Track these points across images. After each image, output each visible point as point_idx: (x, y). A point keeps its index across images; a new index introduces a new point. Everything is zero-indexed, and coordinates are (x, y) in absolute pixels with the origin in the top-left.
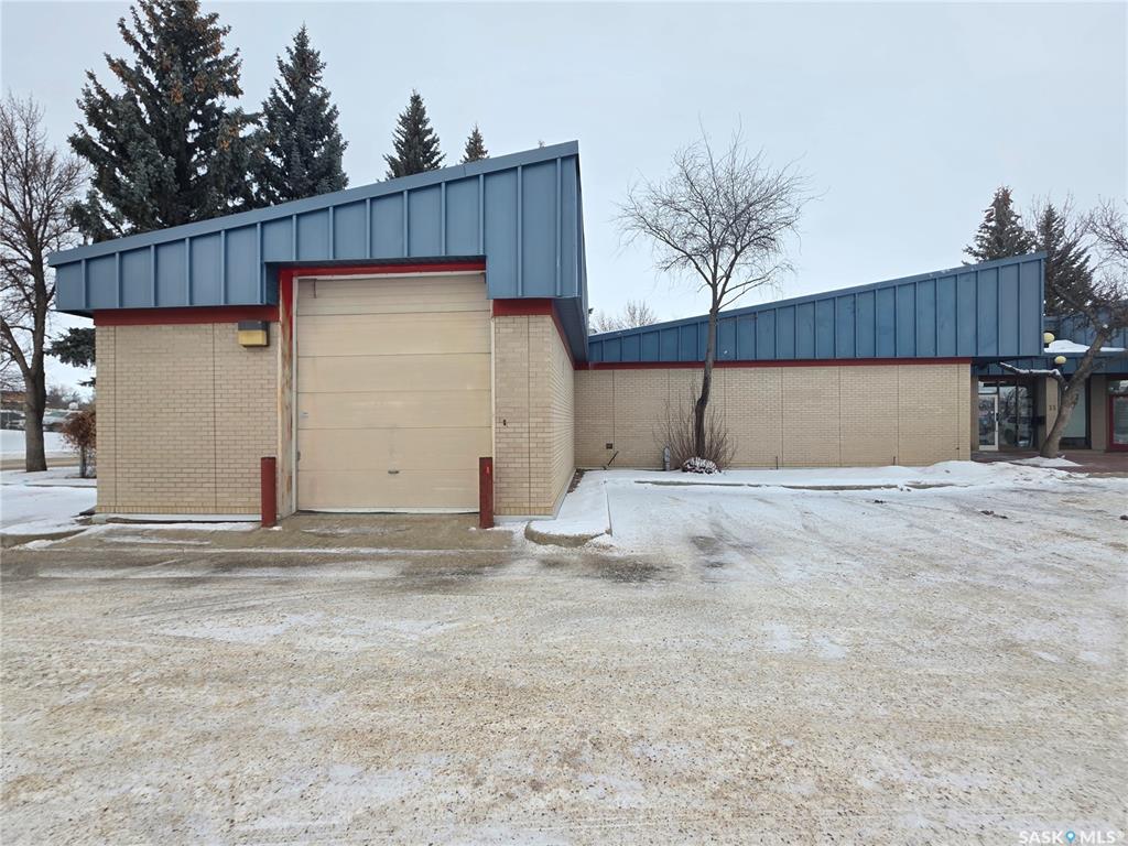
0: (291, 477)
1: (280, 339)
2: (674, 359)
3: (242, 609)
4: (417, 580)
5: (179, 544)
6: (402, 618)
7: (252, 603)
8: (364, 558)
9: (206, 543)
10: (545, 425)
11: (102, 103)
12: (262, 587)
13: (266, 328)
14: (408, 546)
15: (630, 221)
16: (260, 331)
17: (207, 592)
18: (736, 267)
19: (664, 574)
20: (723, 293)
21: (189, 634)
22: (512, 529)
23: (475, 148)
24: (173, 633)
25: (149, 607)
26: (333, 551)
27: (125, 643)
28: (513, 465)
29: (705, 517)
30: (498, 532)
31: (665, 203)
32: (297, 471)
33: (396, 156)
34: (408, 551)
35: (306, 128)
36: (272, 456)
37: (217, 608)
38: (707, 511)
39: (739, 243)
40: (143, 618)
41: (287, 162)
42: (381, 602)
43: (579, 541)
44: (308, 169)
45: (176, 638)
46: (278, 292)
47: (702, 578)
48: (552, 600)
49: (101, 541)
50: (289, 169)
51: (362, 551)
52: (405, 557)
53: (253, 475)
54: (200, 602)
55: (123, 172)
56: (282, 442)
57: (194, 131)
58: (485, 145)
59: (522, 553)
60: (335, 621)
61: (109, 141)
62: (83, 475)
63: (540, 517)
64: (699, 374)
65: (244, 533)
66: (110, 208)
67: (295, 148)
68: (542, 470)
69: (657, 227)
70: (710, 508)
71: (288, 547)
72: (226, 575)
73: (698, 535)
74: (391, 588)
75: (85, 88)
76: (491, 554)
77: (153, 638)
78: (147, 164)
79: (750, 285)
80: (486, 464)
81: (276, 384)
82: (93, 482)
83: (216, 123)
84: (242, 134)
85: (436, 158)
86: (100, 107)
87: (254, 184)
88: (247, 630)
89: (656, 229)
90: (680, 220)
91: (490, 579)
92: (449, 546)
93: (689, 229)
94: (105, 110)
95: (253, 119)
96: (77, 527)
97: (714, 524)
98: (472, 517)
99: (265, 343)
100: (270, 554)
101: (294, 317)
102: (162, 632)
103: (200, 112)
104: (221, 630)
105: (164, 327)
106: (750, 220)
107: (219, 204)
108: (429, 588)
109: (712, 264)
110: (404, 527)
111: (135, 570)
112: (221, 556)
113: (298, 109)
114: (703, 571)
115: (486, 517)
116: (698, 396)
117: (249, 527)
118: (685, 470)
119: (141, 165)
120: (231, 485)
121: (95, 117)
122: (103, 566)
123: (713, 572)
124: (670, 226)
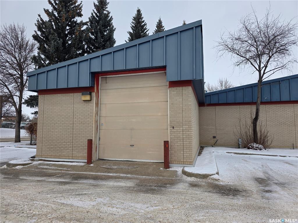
0: (97, 146)
1: (95, 98)
2: (242, 101)
3: (82, 194)
4: (142, 188)
5: (61, 169)
6: (138, 202)
7: (85, 192)
8: (122, 178)
9: (69, 169)
10: (189, 129)
11: (42, 23)
12: (88, 187)
13: (90, 94)
14: (138, 174)
15: (222, 47)
16: (89, 96)
17: (70, 187)
18: (270, 62)
19: (244, 194)
20: (264, 73)
21: (65, 202)
22: (177, 170)
23: (160, 25)
24: (60, 201)
25: (52, 191)
26: (111, 174)
27: (46, 204)
28: (177, 144)
29: (261, 169)
30: (172, 171)
31: (236, 39)
32: (99, 144)
33: (132, 31)
34: (138, 176)
35: (102, 25)
36: (91, 139)
37: (73, 193)
38: (261, 167)
39: (271, 53)
40: (51, 195)
41: (96, 37)
42: (129, 196)
43: (205, 176)
44: (102, 39)
45: (61, 203)
46: (94, 82)
47: (262, 197)
48: (196, 200)
49: (37, 167)
50: (97, 39)
51: (121, 175)
52: (137, 179)
53: (85, 146)
54: (68, 191)
55: (47, 45)
56: (95, 134)
57: (68, 30)
58: (163, 24)
59: (181, 180)
60: (113, 202)
61: (43, 35)
62: (31, 144)
63: (188, 165)
64: (254, 108)
65: (81, 166)
66: (43, 56)
67: (99, 32)
68: (188, 147)
69: (233, 49)
70: (262, 166)
71: (96, 172)
72: (76, 181)
73: (258, 177)
74: (133, 190)
75: (37, 20)
76: (169, 179)
77: (54, 203)
78: (54, 42)
79: (277, 70)
80: (166, 143)
81: (93, 114)
82: (35, 146)
83: (75, 26)
84: (82, 29)
85: (146, 31)
86: (41, 25)
87: (86, 45)
88: (84, 203)
89: (233, 50)
90: (243, 45)
91: (170, 190)
92: (153, 175)
93: (248, 48)
94: (42, 26)
95: (86, 24)
96: (30, 162)
97: (265, 173)
98: (161, 164)
99: (90, 100)
100: (90, 174)
101: (99, 90)
102: (57, 201)
103: (70, 23)
104: (75, 201)
105: (59, 95)
106: (276, 43)
107: (75, 53)
108: (147, 191)
109: (258, 62)
110: (136, 166)
111: (48, 178)
112: (74, 174)
113: (100, 19)
114: (262, 194)
115: (167, 164)
116: (254, 117)
117: (83, 164)
118: (249, 148)
119: (53, 42)
120: (78, 149)
121: (40, 28)
122: (38, 176)
123: (267, 195)
124: (239, 48)
